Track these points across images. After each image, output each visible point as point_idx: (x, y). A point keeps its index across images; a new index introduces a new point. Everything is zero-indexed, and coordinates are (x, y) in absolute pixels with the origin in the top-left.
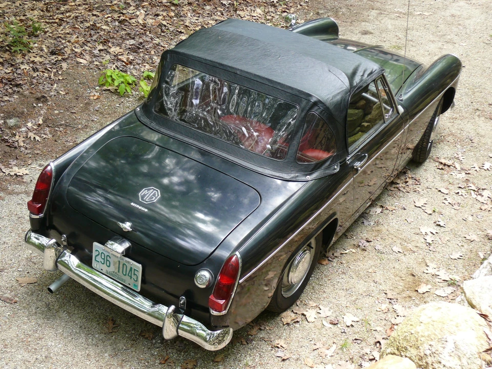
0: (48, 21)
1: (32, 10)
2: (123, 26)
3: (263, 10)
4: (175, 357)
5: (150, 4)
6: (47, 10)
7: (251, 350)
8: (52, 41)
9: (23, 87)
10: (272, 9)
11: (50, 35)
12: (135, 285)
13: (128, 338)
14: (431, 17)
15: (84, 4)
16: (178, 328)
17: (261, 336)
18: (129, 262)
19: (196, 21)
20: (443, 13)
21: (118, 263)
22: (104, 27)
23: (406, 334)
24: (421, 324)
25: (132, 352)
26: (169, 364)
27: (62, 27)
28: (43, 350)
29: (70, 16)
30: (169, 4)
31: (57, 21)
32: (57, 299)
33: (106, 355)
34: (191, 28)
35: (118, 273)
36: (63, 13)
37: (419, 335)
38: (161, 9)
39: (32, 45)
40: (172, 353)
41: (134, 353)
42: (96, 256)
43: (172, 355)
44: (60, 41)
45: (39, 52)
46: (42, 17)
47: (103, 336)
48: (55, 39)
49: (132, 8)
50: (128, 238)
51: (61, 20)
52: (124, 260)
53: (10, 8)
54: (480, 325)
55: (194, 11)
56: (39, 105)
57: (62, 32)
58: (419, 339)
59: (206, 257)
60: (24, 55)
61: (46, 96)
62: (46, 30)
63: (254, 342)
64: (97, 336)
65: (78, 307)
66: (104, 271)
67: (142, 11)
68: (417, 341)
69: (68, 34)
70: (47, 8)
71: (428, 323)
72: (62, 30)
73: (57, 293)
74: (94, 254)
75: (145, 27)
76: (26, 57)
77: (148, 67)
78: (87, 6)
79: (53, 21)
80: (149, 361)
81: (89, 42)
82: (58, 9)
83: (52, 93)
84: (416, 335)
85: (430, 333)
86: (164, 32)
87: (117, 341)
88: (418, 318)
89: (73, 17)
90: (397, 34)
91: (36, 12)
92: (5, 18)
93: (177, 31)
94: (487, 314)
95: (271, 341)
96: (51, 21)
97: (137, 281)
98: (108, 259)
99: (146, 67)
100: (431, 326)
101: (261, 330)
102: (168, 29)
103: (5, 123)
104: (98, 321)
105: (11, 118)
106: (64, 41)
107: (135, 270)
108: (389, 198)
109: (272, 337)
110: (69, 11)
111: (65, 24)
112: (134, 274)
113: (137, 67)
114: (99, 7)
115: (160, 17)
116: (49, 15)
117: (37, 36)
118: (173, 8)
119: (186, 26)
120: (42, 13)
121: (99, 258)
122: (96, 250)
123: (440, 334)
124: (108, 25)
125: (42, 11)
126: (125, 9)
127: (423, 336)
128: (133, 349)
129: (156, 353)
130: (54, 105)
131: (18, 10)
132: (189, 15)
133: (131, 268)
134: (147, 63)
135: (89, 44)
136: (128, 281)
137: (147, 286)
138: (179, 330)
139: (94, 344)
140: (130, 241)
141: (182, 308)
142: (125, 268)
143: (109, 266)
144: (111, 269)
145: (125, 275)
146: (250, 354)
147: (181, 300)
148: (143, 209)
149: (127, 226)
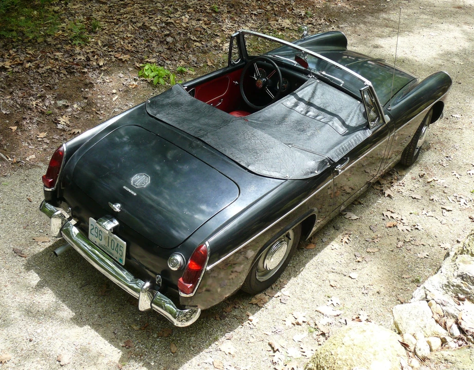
0: (107, 20)
1: (98, 11)
2: (168, 27)
3: (292, 21)
4: (154, 324)
5: (194, 10)
6: (109, 11)
7: (223, 325)
8: (107, 37)
9: (75, 74)
10: (300, 21)
11: (107, 32)
12: (120, 259)
13: (118, 302)
14: (437, 37)
15: (140, 8)
16: (152, 302)
17: (234, 314)
18: (116, 239)
19: (232, 27)
20: (447, 35)
21: (107, 238)
22: (152, 28)
23: (327, 353)
24: (343, 346)
25: (119, 315)
26: (148, 330)
27: (117, 26)
28: (45, 304)
29: (127, 17)
30: (210, 11)
31: (115, 21)
33: (96, 315)
34: (227, 33)
35: (107, 247)
36: (121, 15)
37: (338, 357)
38: (204, 15)
39: (90, 40)
41: (120, 316)
42: (92, 229)
43: (152, 322)
44: (114, 38)
45: (94, 45)
46: (104, 17)
47: (96, 298)
48: (110, 36)
49: (179, 13)
50: (117, 218)
51: (119, 20)
52: (113, 237)
53: (81, 9)
54: (398, 355)
55: (231, 18)
56: (86, 90)
57: (117, 30)
58: (336, 361)
60: (82, 48)
61: (93, 82)
62: (104, 28)
63: (227, 318)
64: (92, 297)
65: (81, 269)
66: (97, 244)
67: (187, 16)
68: (334, 363)
69: (121, 32)
70: (109, 10)
71: (349, 346)
72: (117, 29)
74: (90, 227)
75: (187, 29)
76: (83, 50)
77: (183, 63)
78: (142, 10)
79: (112, 20)
80: (132, 326)
81: (137, 39)
82: (118, 11)
83: (99, 81)
84: (335, 357)
85: (347, 357)
86: (203, 34)
87: (108, 304)
88: (342, 338)
89: (129, 18)
90: (405, 50)
91: (100, 13)
92: (75, 17)
93: (214, 34)
94: (409, 343)
95: (242, 320)
96: (110, 21)
97: (121, 256)
98: (101, 234)
99: (182, 63)
100: (350, 350)
101: (235, 308)
102: (206, 32)
103: (55, 103)
104: (95, 284)
105: (60, 100)
106: (116, 38)
107: (120, 246)
108: (374, 196)
109: (244, 315)
110: (127, 13)
111: (121, 23)
112: (120, 250)
113: (174, 62)
114: (152, 10)
115: (201, 22)
116: (110, 15)
117: (95, 33)
118: (214, 15)
119: (223, 30)
120: (105, 14)
121: (93, 232)
122: (92, 225)
123: (356, 360)
124: (156, 26)
125: (106, 12)
126: (173, 13)
127: (340, 360)
128: (120, 313)
129: (138, 319)
130: (98, 90)
131: (87, 11)
132: (227, 21)
133: (118, 244)
134: (183, 60)
135: (137, 41)
136: (116, 255)
137: (130, 261)
138: (153, 305)
139: (88, 304)
140: (118, 220)
141: (158, 285)
142: (113, 244)
143: (101, 240)
144: (103, 243)
145: (113, 250)
146: (221, 330)
147: (158, 278)
148: (132, 193)
149: (117, 207)
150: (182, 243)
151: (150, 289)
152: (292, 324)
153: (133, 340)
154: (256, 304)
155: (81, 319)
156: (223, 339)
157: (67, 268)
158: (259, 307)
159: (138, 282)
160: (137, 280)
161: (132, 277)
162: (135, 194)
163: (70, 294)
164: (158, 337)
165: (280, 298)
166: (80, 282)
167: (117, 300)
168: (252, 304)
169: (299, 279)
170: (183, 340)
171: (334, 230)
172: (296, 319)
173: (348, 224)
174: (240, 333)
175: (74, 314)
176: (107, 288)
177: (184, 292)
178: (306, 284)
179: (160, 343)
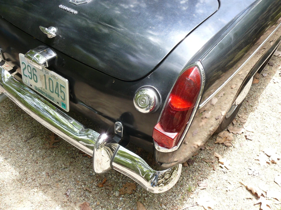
4: (113, 179)
7: (193, 172)
12: (63, 104)
13: (68, 154)
17: (202, 157)
18: (54, 77)
21: (44, 77)
25: (70, 171)
26: (107, 187)
32: (9, 113)
33: (44, 173)
35: (45, 90)
40: (111, 174)
41: (72, 172)
42: (24, 69)
43: (110, 176)
47: (44, 151)
50: (54, 46)
52: (50, 74)
59: (150, 70)
63: (195, 164)
64: (38, 151)
66: (33, 88)
73: (11, 107)
74: (22, 67)
80: (87, 183)
87: (57, 158)
95: (212, 163)
97: (64, 99)
98: (35, 72)
101: (201, 150)
104: (42, 135)
107: (61, 86)
109: (212, 157)
112: (61, 91)
121: (26, 72)
122: (23, 63)
128: (71, 168)
133: (57, 84)
136: (56, 99)
137: (76, 105)
138: (114, 164)
139: (34, 160)
140: (55, 50)
141: (118, 135)
142: (51, 84)
143: (36, 82)
144: (39, 85)
145: (52, 92)
146: (192, 178)
147: (117, 125)
148: (72, 11)
149: (52, 32)
150: (152, 71)
151: (107, 142)
152: (267, 163)
153: (89, 202)
154: (223, 144)
155: (26, 179)
156: (198, 190)
157: (11, 121)
158: (226, 146)
159: (89, 132)
160: (88, 131)
161: (81, 127)
162: (76, 12)
163: (13, 150)
164: (120, 195)
165: (244, 134)
166: (25, 134)
167: (67, 152)
168: (218, 143)
169: (256, 113)
170: (150, 196)
171: (269, 66)
172: (269, 156)
173: (278, 61)
174: (214, 180)
175: (18, 174)
176: (55, 139)
177: (163, 146)
178: (265, 118)
179: (124, 203)
